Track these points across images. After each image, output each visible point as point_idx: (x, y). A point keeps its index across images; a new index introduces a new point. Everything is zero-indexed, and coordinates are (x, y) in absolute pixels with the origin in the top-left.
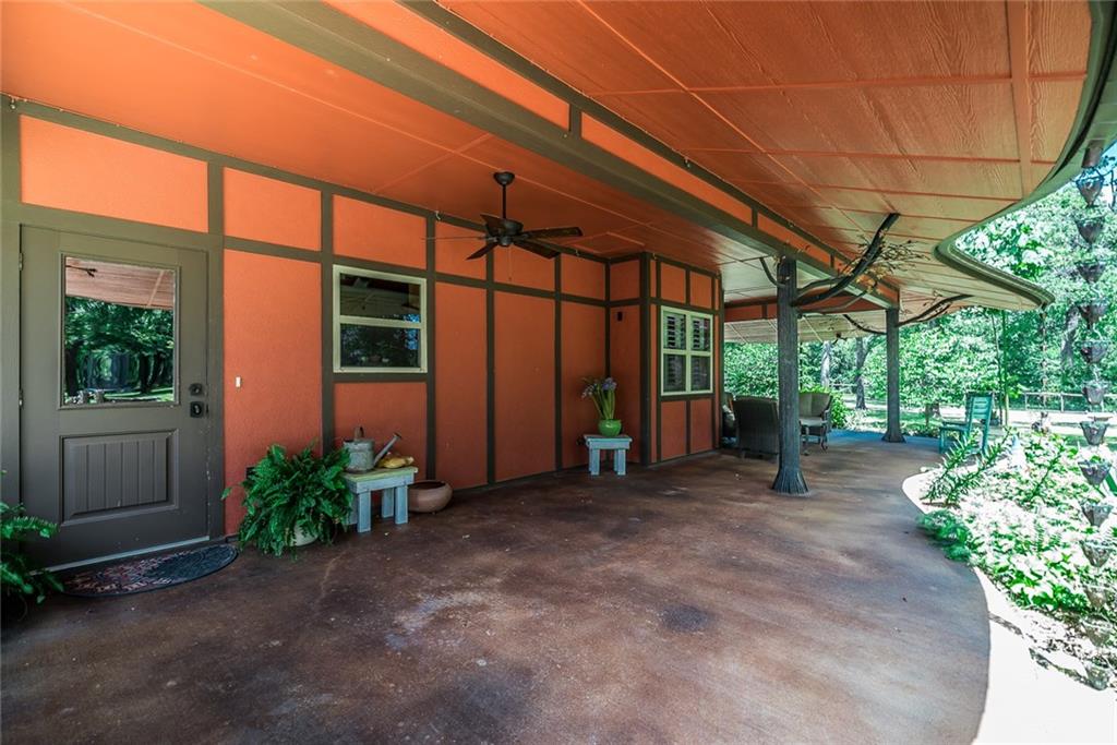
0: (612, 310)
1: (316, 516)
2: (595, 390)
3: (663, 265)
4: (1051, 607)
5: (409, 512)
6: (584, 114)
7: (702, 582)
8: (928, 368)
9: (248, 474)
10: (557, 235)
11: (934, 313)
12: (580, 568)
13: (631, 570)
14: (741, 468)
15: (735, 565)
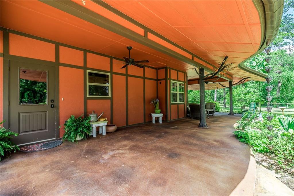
0: (158, 81)
1: (82, 132)
2: (154, 102)
3: (171, 70)
4: (263, 152)
5: (106, 132)
6: (148, 32)
7: (179, 148)
8: (241, 97)
9: (65, 122)
10: (143, 62)
11: (241, 82)
12: (148, 145)
13: (161, 145)
14: (192, 122)
15: (187, 144)
